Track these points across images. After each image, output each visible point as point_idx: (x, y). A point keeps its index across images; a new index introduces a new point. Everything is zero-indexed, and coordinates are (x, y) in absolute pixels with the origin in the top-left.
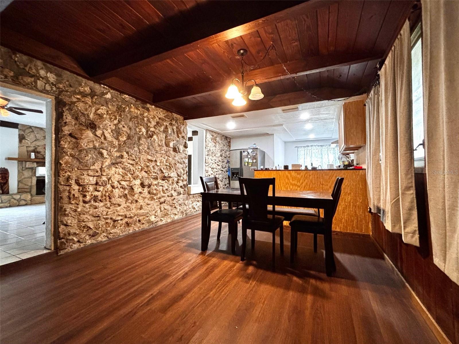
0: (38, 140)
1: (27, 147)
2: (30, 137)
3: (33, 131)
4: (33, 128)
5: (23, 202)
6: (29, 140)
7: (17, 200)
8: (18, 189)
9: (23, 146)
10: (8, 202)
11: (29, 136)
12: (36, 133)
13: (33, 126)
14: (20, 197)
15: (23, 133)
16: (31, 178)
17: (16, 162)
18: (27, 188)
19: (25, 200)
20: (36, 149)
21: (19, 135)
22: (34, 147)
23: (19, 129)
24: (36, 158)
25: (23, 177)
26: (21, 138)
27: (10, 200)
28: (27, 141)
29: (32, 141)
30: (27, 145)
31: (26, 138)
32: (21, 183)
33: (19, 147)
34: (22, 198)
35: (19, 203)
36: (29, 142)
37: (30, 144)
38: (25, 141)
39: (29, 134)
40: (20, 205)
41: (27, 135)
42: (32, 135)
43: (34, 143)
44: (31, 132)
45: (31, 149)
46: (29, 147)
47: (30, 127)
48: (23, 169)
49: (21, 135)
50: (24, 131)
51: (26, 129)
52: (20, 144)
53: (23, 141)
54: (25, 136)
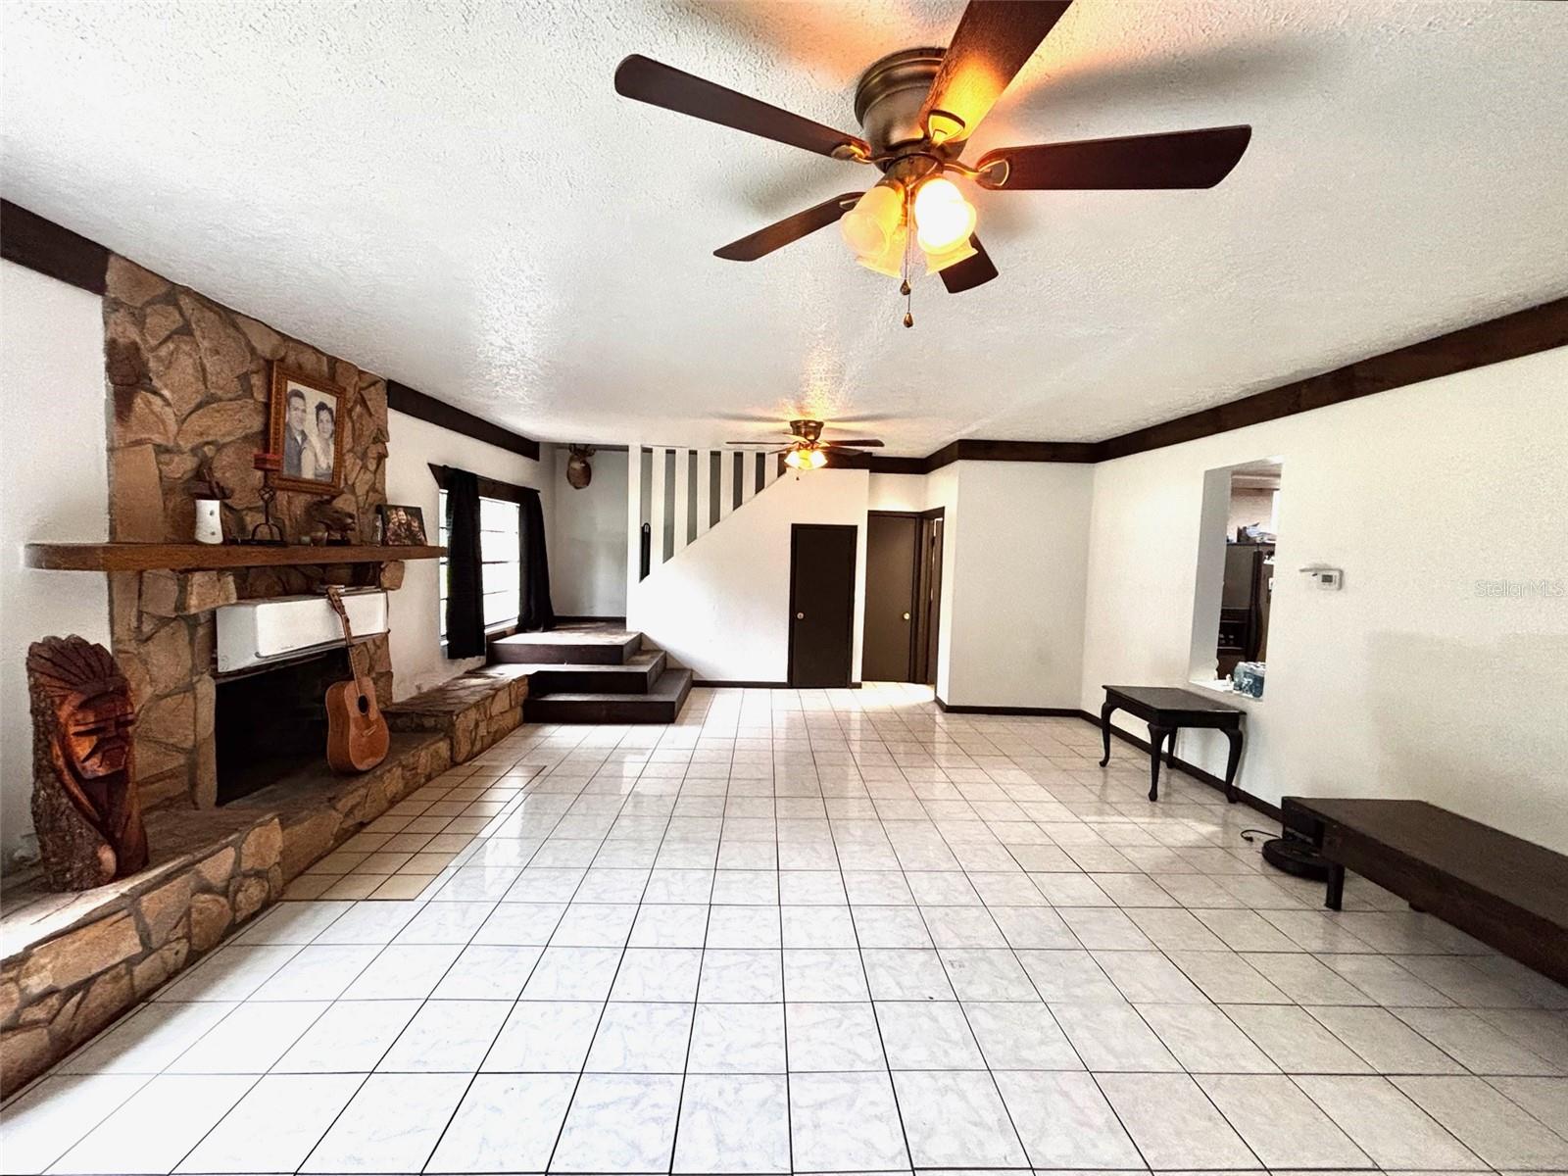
0: (216, 398)
1: (160, 450)
2: (175, 376)
3: (186, 330)
4: (185, 302)
5: (254, 892)
6: (166, 393)
7: (225, 893)
9: (139, 443)
10: (180, 932)
11: (167, 364)
12: (203, 343)
13: (187, 291)
14: (238, 862)
15: (134, 334)
16: (190, 688)
17: (97, 578)
18: (172, 775)
19: (259, 875)
20: (207, 466)
21: (111, 347)
22: (194, 451)
23: (112, 307)
24: (228, 541)
25: (148, 692)
26: (127, 374)
27: (188, 913)
28: (157, 401)
29: (187, 409)
30: (158, 439)
31: (157, 383)
32: (146, 738)
33: (111, 450)
34: (247, 865)
35: (234, 908)
36: (169, 414)
37: (173, 427)
38: (148, 403)
39: (171, 346)
40: (239, 920)
41: (159, 359)
42: (186, 363)
43: (197, 422)
44: (176, 332)
45: (182, 466)
46: (167, 451)
47: (173, 293)
48: (147, 628)
49: (127, 348)
50: (139, 320)
51: (149, 303)
52: (119, 429)
53: (139, 402)
54: (145, 364)
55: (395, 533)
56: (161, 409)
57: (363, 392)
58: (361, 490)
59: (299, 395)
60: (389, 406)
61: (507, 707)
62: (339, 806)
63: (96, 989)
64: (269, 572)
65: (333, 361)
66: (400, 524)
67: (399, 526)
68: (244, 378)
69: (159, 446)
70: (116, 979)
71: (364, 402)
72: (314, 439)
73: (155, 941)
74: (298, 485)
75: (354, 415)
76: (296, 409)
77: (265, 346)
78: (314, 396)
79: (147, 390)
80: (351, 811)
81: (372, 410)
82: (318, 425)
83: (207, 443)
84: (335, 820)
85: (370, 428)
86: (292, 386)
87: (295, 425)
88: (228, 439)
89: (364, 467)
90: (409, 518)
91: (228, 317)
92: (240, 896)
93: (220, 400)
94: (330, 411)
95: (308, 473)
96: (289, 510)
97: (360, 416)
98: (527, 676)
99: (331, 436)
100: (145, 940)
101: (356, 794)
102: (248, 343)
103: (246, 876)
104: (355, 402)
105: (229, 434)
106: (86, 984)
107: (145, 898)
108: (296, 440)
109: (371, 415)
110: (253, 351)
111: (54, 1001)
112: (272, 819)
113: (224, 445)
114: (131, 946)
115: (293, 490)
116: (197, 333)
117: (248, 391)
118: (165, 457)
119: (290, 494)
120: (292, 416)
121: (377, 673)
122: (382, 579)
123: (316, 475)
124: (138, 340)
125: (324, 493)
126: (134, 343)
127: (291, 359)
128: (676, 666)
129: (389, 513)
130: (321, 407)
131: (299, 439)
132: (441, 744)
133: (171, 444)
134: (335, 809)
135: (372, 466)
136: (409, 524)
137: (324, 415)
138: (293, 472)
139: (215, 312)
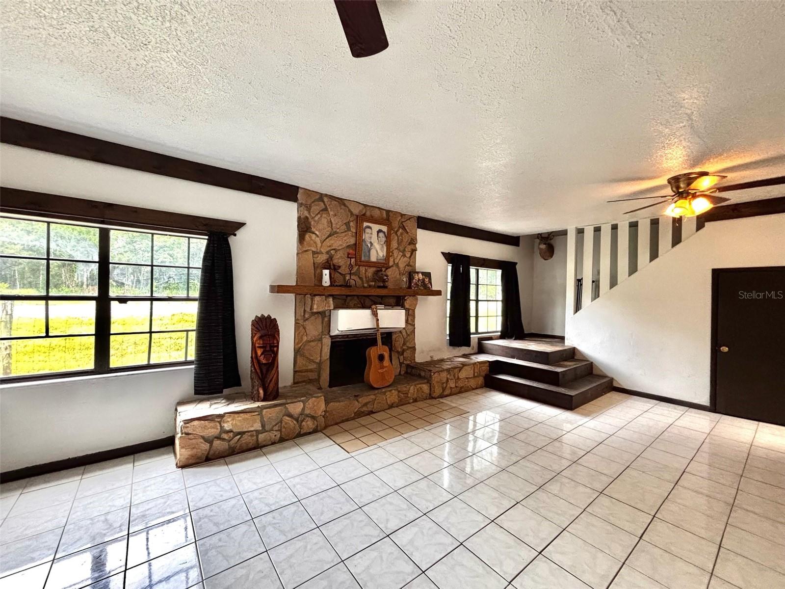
0: (336, 233)
1: (314, 253)
2: (320, 226)
3: (326, 209)
4: (326, 199)
5: (309, 424)
6: (317, 233)
7: (297, 420)
8: (295, 372)
9: (307, 251)
10: (276, 428)
11: (318, 222)
12: (331, 213)
13: (326, 195)
14: (303, 409)
15: (306, 214)
16: (320, 340)
17: (292, 296)
18: (311, 371)
19: (313, 418)
20: (331, 258)
21: (299, 218)
22: (327, 253)
23: (300, 205)
24: (331, 285)
25: (305, 339)
26: (304, 228)
27: (281, 422)
28: (314, 236)
29: (325, 237)
30: (314, 249)
31: (313, 229)
32: (303, 355)
33: (298, 254)
34: (307, 412)
35: (301, 427)
36: (318, 240)
37: (319, 244)
38: (310, 237)
39: (319, 216)
40: (302, 433)
41: (315, 221)
42: (324, 221)
43: (328, 242)
44: (322, 210)
45: (322, 258)
46: (317, 253)
47: (321, 197)
48: (307, 316)
49: (304, 219)
50: (308, 208)
51: (313, 202)
52: (300, 247)
53: (307, 237)
54: (310, 223)
55: (416, 284)
56: (315, 239)
57: (403, 223)
58: (401, 266)
59: (370, 228)
60: (418, 228)
61: (472, 376)
62: (360, 400)
63: (245, 436)
64: (356, 298)
65: (388, 212)
66: (419, 280)
67: (418, 281)
68: (347, 224)
69: (314, 252)
70: (252, 436)
71: (404, 228)
72: (377, 246)
73: (267, 428)
74: (369, 264)
75: (399, 233)
76: (368, 233)
77: (356, 210)
78: (376, 227)
79: (310, 232)
80: (366, 404)
81: (408, 230)
82: (378, 239)
83: (333, 249)
84: (356, 405)
85: (406, 239)
86: (365, 224)
87: (368, 240)
88: (340, 248)
89: (404, 256)
90: (424, 277)
91: (341, 201)
92: (304, 423)
93: (338, 233)
94: (384, 233)
95: (373, 258)
96: (365, 273)
97: (402, 234)
98: (489, 361)
99: (385, 243)
100: (263, 426)
101: (369, 397)
102: (350, 211)
103: (307, 416)
104: (400, 227)
105: (341, 245)
106: (242, 433)
107: (265, 411)
108: (367, 245)
109: (407, 233)
110: (352, 214)
111: (231, 434)
112: (321, 396)
113: (339, 250)
114: (257, 426)
115: (367, 266)
116: (329, 210)
117: (349, 229)
118: (316, 256)
119: (366, 268)
120: (366, 236)
121: (407, 347)
122: (405, 304)
123: (377, 259)
124: (308, 215)
125: (381, 267)
126: (307, 218)
127: (368, 214)
128: (601, 373)
129: (414, 275)
130: (379, 231)
131: (369, 245)
132: (424, 385)
133: (318, 251)
134: (357, 401)
135: (408, 255)
136: (423, 280)
137: (381, 235)
138: (367, 259)
139: (336, 201)
